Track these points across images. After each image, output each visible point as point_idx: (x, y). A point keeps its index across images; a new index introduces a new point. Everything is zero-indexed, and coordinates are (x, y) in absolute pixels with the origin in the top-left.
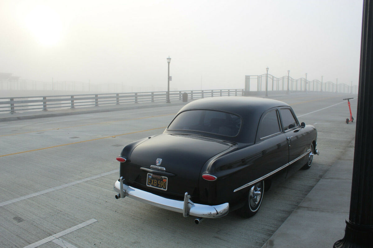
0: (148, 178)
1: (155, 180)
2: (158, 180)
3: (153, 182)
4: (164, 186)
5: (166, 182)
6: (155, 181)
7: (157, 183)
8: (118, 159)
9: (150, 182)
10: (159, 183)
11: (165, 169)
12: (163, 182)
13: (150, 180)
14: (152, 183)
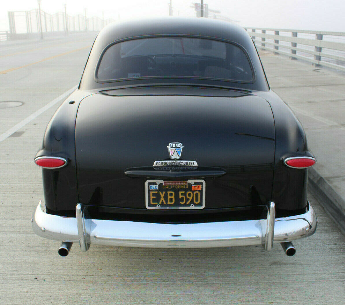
0: (149, 191)
1: (169, 192)
2: (177, 191)
3: (166, 197)
4: (197, 200)
5: (201, 191)
6: (171, 195)
7: (177, 196)
8: (40, 163)
9: (154, 200)
10: (181, 197)
11: (196, 164)
12: (193, 192)
13: (153, 195)
14: (162, 199)
